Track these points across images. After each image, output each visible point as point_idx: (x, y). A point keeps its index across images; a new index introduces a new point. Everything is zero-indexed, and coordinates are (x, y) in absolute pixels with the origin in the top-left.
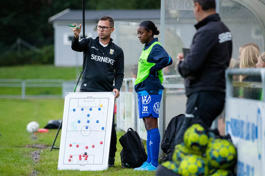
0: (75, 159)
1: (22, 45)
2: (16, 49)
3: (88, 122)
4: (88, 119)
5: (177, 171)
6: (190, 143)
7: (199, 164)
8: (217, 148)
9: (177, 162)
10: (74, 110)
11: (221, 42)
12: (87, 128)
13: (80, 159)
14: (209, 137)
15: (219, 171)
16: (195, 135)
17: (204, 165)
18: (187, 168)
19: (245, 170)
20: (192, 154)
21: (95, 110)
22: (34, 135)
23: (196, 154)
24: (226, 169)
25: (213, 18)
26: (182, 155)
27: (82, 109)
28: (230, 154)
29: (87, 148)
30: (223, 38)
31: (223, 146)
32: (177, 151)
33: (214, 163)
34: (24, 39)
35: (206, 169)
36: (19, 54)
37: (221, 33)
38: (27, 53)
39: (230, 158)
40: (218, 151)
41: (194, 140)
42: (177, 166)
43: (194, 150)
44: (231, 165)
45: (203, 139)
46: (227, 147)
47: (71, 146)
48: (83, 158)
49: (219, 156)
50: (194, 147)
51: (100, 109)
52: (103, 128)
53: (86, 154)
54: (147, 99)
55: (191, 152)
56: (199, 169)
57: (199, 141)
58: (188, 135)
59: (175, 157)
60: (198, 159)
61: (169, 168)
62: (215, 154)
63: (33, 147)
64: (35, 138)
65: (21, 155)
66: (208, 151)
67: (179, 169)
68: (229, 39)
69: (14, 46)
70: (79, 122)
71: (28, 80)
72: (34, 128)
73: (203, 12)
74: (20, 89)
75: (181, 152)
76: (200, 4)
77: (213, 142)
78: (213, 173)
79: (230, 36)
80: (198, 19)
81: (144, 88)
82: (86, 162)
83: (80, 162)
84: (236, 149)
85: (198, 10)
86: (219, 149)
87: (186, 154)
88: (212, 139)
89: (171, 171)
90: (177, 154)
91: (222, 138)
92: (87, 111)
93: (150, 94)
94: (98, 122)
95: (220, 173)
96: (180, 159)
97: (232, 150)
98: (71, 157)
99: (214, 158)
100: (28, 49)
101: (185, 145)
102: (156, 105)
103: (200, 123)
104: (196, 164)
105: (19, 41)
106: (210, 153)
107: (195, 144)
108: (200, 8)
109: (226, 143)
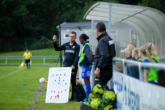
0: (53, 98)
1: (45, 39)
2: (42, 41)
3: (60, 81)
4: (60, 79)
5: (90, 106)
6: (95, 93)
7: (99, 102)
8: (107, 95)
9: (90, 102)
10: (53, 76)
11: (110, 44)
12: (59, 83)
13: (56, 98)
14: (104, 90)
15: (108, 105)
16: (97, 89)
17: (101, 103)
18: (94, 104)
19: (119, 105)
20: (96, 98)
21: (63, 75)
22: (42, 84)
23: (98, 98)
24: (111, 104)
25: (105, 34)
26: (92, 98)
27: (57, 75)
28: (113, 98)
29: (59, 93)
30: (111, 43)
31: (110, 94)
32: (90, 96)
33: (106, 102)
34: (45, 36)
35: (103, 104)
36: (43, 44)
37: (109, 41)
38: (47, 43)
39: (113, 99)
40: (108, 96)
41: (97, 92)
42: (90, 103)
43: (97, 96)
44: (114, 103)
45: (101, 91)
46: (112, 94)
47: (51, 92)
48: (57, 97)
49: (108, 99)
50: (97, 95)
51: (65, 75)
52: (66, 84)
53: (58, 95)
54: (84, 70)
55: (96, 97)
56: (99, 104)
57: (99, 92)
58: (94, 89)
59: (89, 99)
60: (99, 100)
61: (86, 104)
62: (106, 98)
63: (39, 91)
64: (42, 86)
65: (32, 95)
66: (103, 96)
67: (90, 105)
68: (113, 43)
69: (41, 40)
70: (55, 81)
71: (46, 56)
72: (43, 81)
73: (100, 32)
74: (43, 60)
75: (92, 97)
76: (98, 29)
77: (105, 92)
78: (106, 106)
79: (113, 42)
80: (98, 35)
81: (82, 65)
82: (58, 99)
83: (56, 99)
84: (116, 95)
85: (98, 32)
86: (108, 95)
87: (94, 98)
88: (105, 91)
89: (87, 106)
90: (90, 98)
91: (109, 90)
92: (59, 76)
93: (85, 67)
94: (64, 81)
95: (109, 107)
96: (91, 100)
97: (114, 96)
98: (52, 97)
99: (106, 100)
100: (47, 41)
101: (93, 94)
102: (88, 73)
103: (99, 84)
104: (98, 102)
105: (43, 37)
106: (104, 97)
107: (97, 93)
108: (98, 31)
109: (111, 92)
